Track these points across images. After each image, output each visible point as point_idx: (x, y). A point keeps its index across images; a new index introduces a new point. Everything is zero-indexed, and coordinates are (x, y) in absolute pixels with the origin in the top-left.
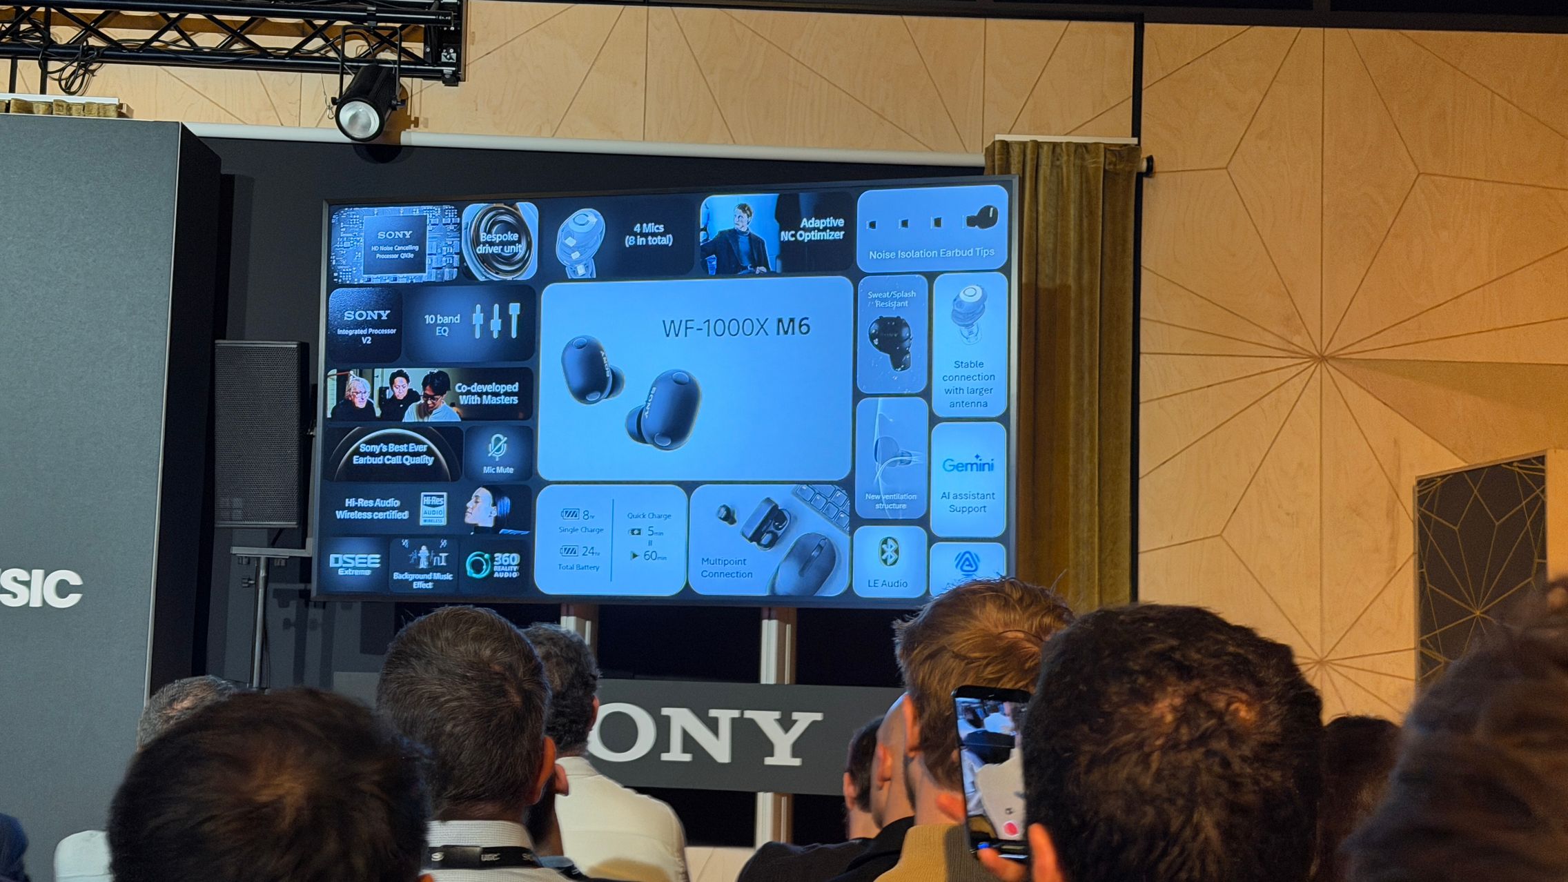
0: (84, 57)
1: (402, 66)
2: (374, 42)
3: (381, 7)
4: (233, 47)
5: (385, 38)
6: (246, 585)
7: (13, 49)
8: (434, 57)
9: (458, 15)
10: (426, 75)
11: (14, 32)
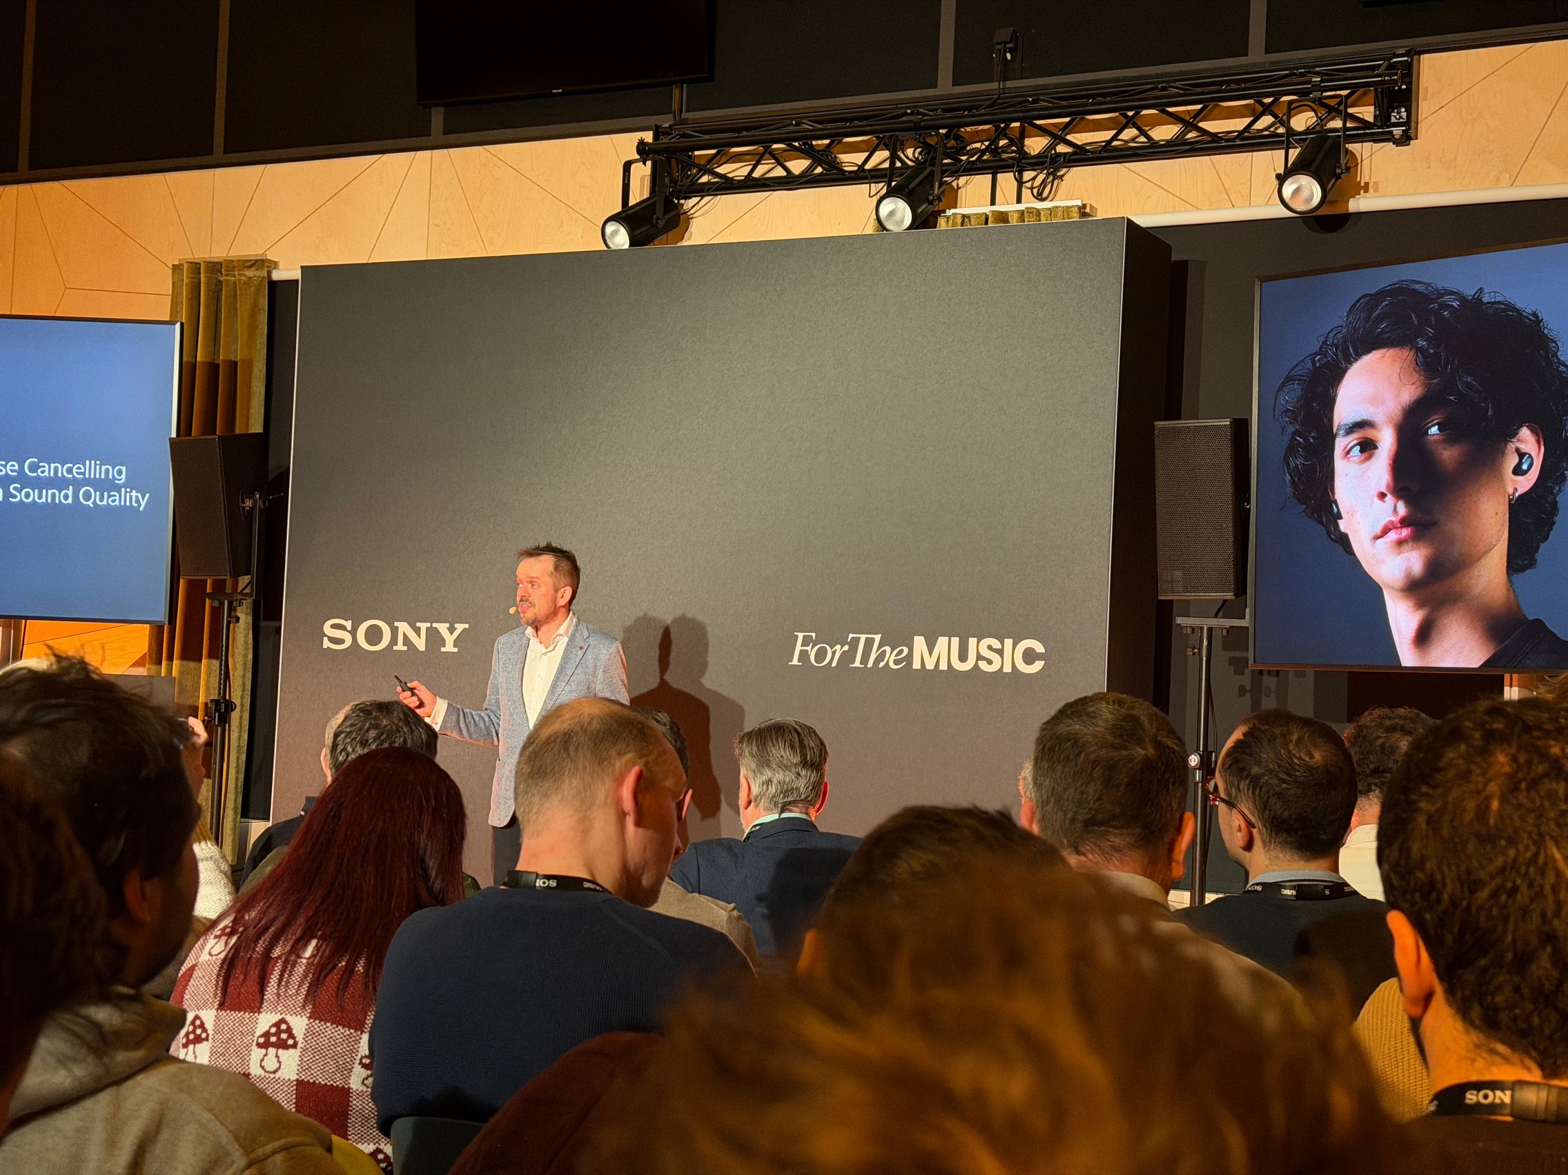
0: (1052, 164)
1: (1348, 133)
2: (1322, 112)
3: (1327, 76)
4: (1187, 137)
5: (1334, 107)
6: (1191, 653)
7: (993, 166)
8: (1383, 118)
9: (1409, 72)
10: (1376, 139)
11: (993, 149)
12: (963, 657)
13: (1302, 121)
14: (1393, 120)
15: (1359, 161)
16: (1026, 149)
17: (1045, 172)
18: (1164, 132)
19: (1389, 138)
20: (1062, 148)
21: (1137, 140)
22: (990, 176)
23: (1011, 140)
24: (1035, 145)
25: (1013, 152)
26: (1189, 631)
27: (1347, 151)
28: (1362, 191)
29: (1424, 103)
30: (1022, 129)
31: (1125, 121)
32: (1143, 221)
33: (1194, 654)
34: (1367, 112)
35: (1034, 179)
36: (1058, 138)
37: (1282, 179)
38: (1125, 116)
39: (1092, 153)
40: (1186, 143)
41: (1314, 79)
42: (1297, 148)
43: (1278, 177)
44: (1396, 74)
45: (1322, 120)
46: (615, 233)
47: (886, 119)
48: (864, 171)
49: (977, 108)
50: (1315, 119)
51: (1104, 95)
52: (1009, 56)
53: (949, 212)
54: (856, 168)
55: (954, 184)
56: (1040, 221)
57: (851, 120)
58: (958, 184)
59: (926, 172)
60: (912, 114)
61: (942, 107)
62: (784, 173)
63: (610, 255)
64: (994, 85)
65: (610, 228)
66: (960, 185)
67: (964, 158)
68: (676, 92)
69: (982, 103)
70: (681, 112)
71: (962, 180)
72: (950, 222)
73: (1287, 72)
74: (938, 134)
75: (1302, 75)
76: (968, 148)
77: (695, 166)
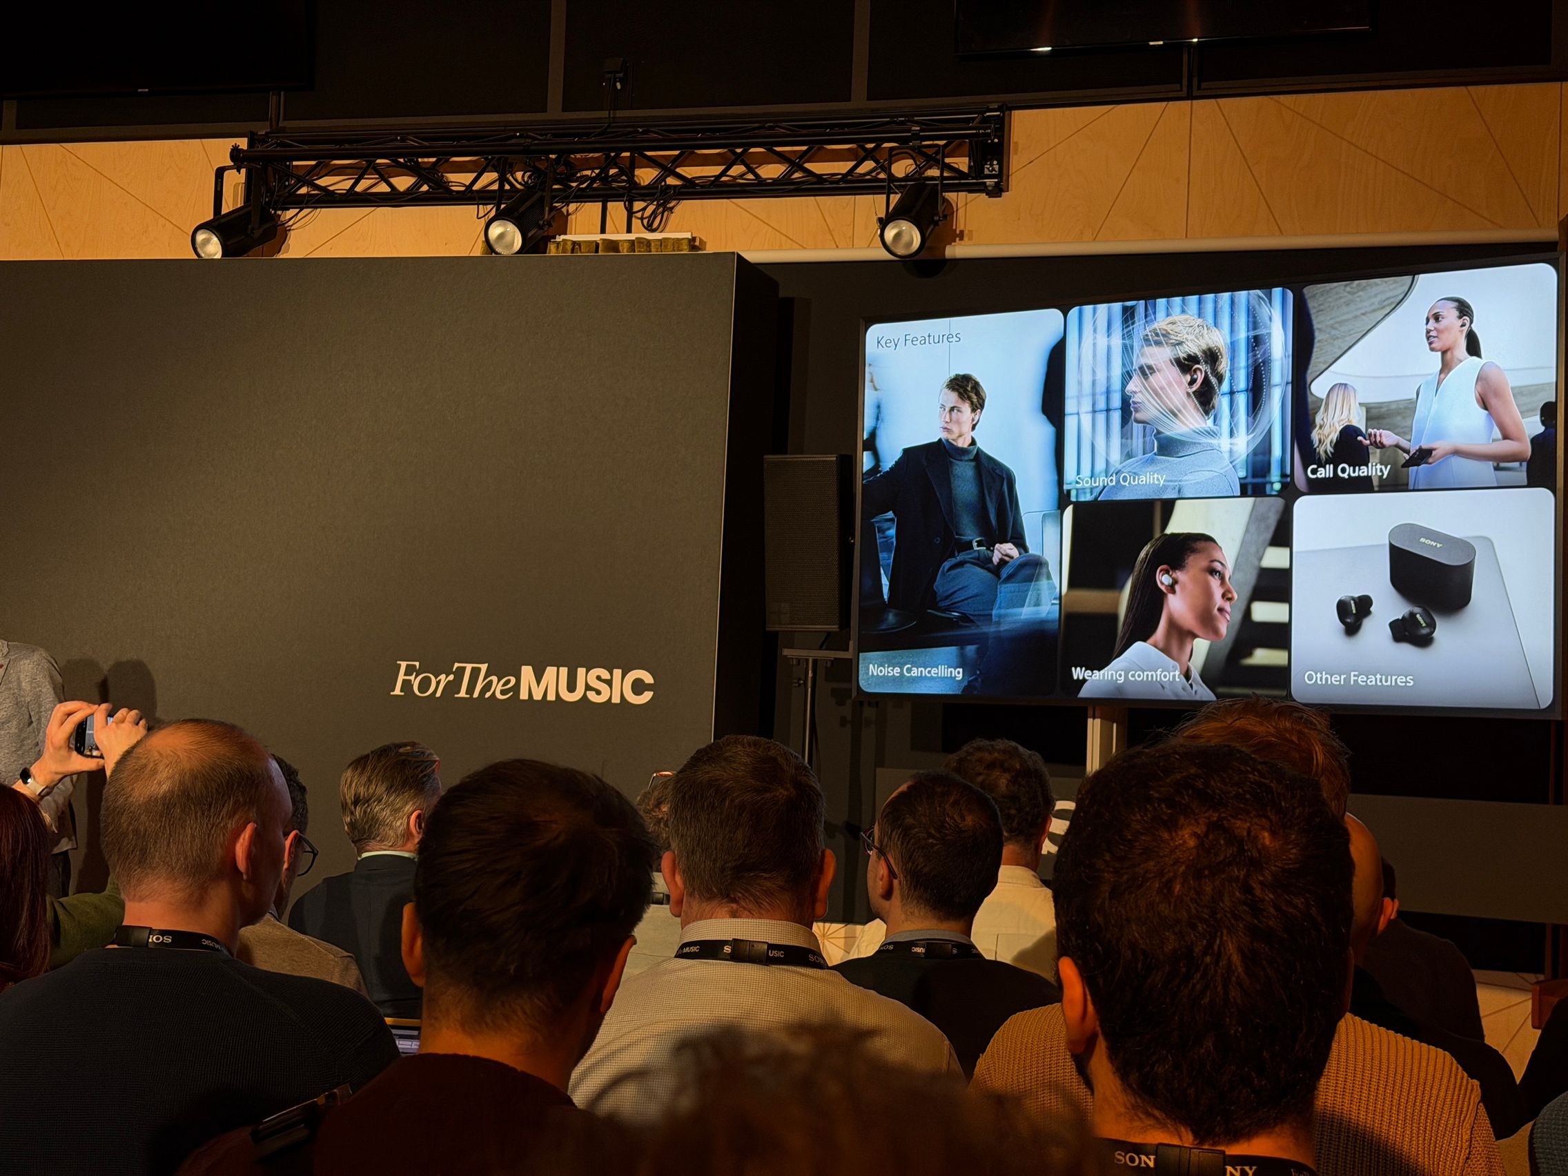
0: (663, 197)
1: (945, 182)
2: (921, 161)
3: (926, 126)
4: (794, 177)
5: (931, 156)
6: (797, 685)
7: (603, 194)
8: (977, 170)
9: (1001, 127)
10: (971, 189)
11: (603, 178)
12: (572, 687)
13: (902, 168)
14: (986, 172)
15: (955, 210)
16: (636, 179)
17: (655, 203)
18: (772, 171)
19: (980, 188)
20: (671, 181)
21: (745, 177)
22: (600, 204)
23: (622, 171)
24: (645, 175)
25: (623, 181)
26: (795, 662)
27: (945, 200)
28: (958, 239)
29: (1014, 156)
30: (632, 158)
31: (733, 157)
32: (752, 257)
33: (800, 685)
34: (962, 163)
35: (644, 209)
36: (668, 168)
37: (883, 223)
38: (734, 153)
39: (702, 187)
40: (793, 182)
41: (913, 128)
42: (897, 193)
43: (880, 220)
44: (990, 128)
45: (920, 168)
46: (206, 241)
47: (494, 141)
48: (472, 191)
49: (588, 135)
50: (914, 166)
51: (714, 131)
52: (619, 86)
53: (560, 238)
54: (463, 189)
55: (564, 210)
56: (650, 251)
57: (458, 139)
58: (568, 211)
59: (536, 196)
60: (521, 136)
61: (553, 132)
62: (388, 189)
63: (202, 264)
64: (605, 114)
65: (201, 237)
66: (570, 211)
67: (574, 185)
68: (273, 100)
69: (592, 131)
70: (278, 120)
71: (572, 207)
72: (561, 248)
73: (888, 119)
74: (548, 159)
75: (902, 123)
76: (579, 175)
77: (293, 176)
